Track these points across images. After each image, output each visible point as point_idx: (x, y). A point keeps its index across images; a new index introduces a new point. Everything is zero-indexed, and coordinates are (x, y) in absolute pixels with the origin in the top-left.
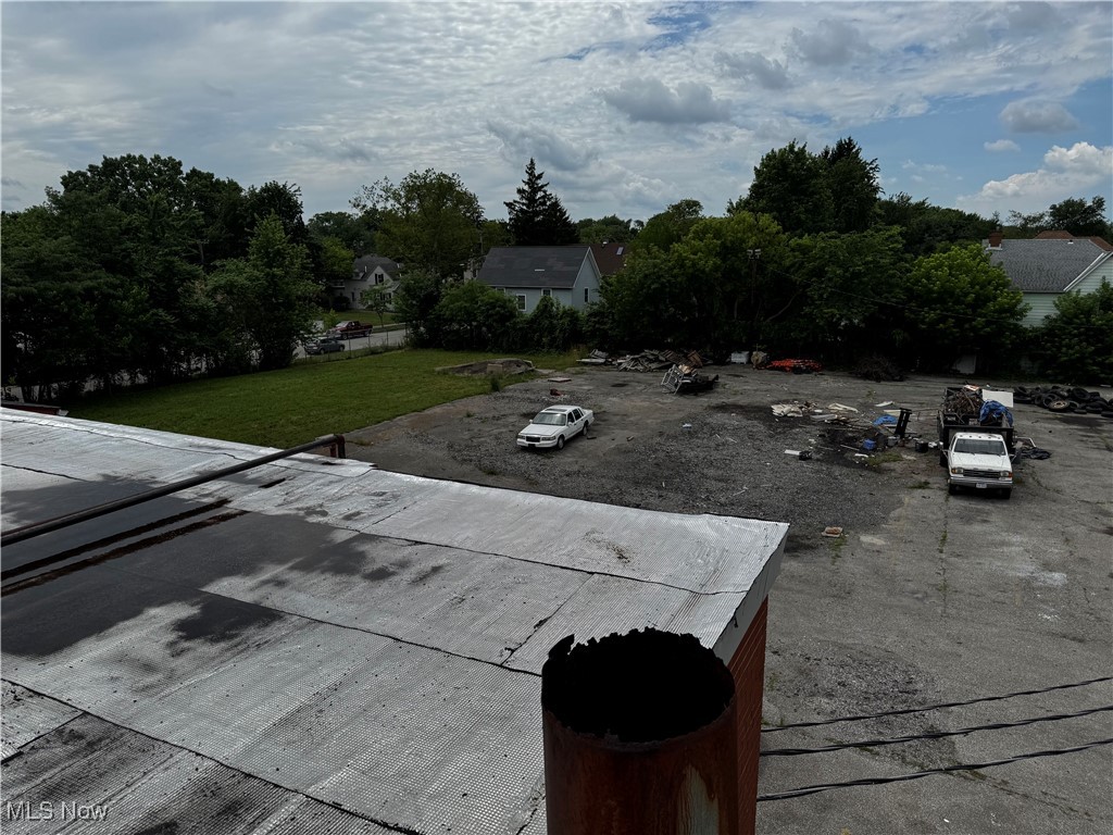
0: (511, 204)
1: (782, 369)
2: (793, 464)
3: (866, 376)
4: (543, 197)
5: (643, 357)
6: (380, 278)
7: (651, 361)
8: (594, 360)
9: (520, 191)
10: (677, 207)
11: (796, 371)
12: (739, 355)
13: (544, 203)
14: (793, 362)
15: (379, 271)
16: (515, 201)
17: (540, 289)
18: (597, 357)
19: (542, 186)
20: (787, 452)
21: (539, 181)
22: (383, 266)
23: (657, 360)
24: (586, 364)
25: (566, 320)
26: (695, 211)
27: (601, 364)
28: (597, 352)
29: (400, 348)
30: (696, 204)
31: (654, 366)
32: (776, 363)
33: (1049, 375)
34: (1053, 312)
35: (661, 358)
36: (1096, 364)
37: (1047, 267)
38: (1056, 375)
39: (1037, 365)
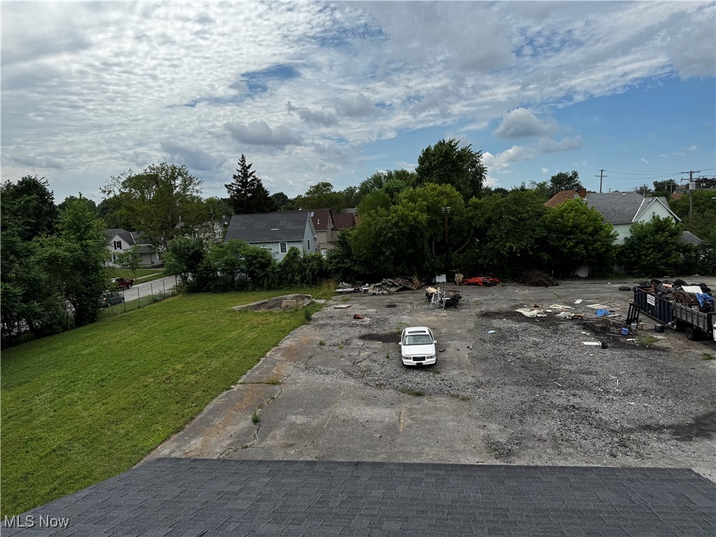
0: (230, 186)
1: (476, 284)
3: (537, 284)
4: (252, 180)
5: (383, 284)
6: (118, 245)
7: (390, 286)
8: (345, 290)
9: (235, 177)
11: (486, 284)
12: (440, 277)
13: (253, 185)
14: (480, 279)
15: (117, 238)
16: (233, 184)
17: (278, 242)
18: (345, 287)
19: (252, 173)
21: (249, 170)
22: (121, 235)
23: (394, 285)
24: (341, 293)
25: (315, 263)
26: (328, 189)
27: (352, 292)
28: (344, 284)
29: (173, 295)
30: (328, 185)
31: (393, 289)
32: (472, 280)
33: (636, 273)
34: (629, 235)
35: (396, 284)
36: (662, 264)
37: (617, 209)
38: (639, 273)
39: (623, 267)
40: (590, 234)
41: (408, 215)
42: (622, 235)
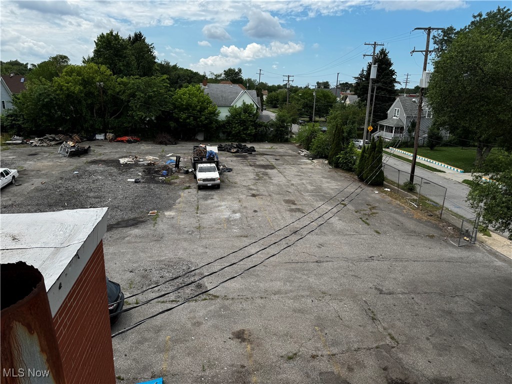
1: (122, 141)
2: (132, 185)
3: (161, 143)
5: (45, 138)
7: (51, 141)
8: (14, 142)
10: (55, 58)
11: (129, 142)
12: (100, 135)
14: (127, 138)
18: (16, 140)
20: (129, 180)
23: (54, 140)
24: (9, 144)
26: (66, 61)
27: (19, 144)
28: (16, 137)
30: (66, 57)
31: (53, 143)
32: (119, 139)
33: (230, 139)
34: (228, 114)
35: (57, 139)
36: (244, 134)
37: (224, 95)
38: (232, 139)
39: (225, 135)
40: (198, 111)
41: (63, 86)
42: (224, 114)
